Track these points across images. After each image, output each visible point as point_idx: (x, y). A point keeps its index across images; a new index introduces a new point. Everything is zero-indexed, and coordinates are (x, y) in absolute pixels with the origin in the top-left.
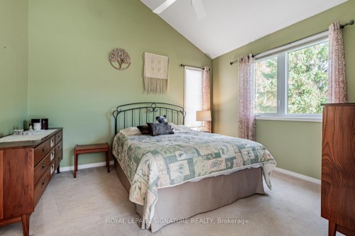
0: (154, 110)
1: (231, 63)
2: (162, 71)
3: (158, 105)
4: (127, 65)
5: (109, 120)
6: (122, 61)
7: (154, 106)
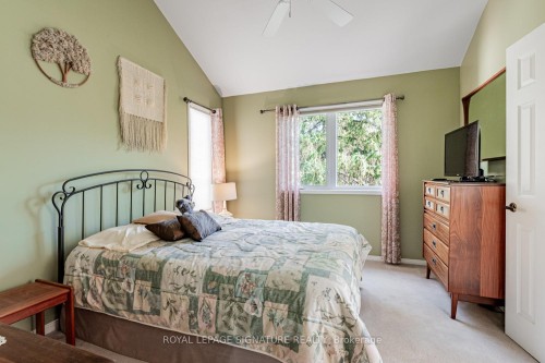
0: (144, 186)
1: (262, 112)
2: (153, 105)
3: (152, 175)
4: (82, 77)
5: (36, 219)
6: (70, 65)
7: (144, 177)
